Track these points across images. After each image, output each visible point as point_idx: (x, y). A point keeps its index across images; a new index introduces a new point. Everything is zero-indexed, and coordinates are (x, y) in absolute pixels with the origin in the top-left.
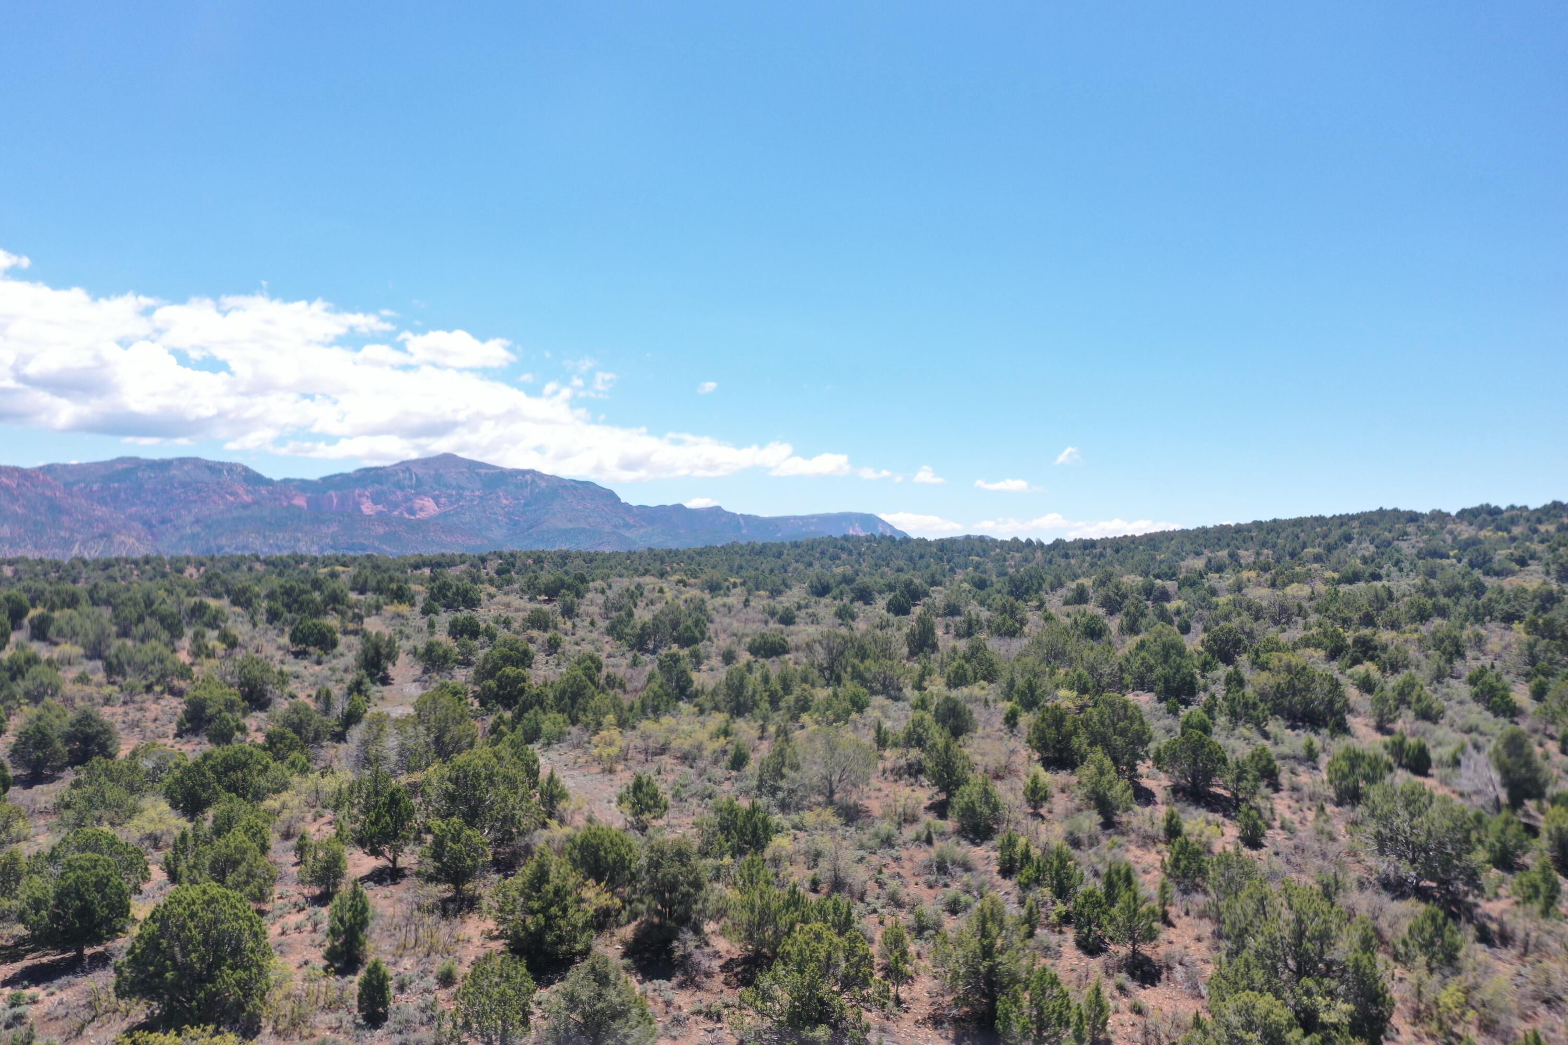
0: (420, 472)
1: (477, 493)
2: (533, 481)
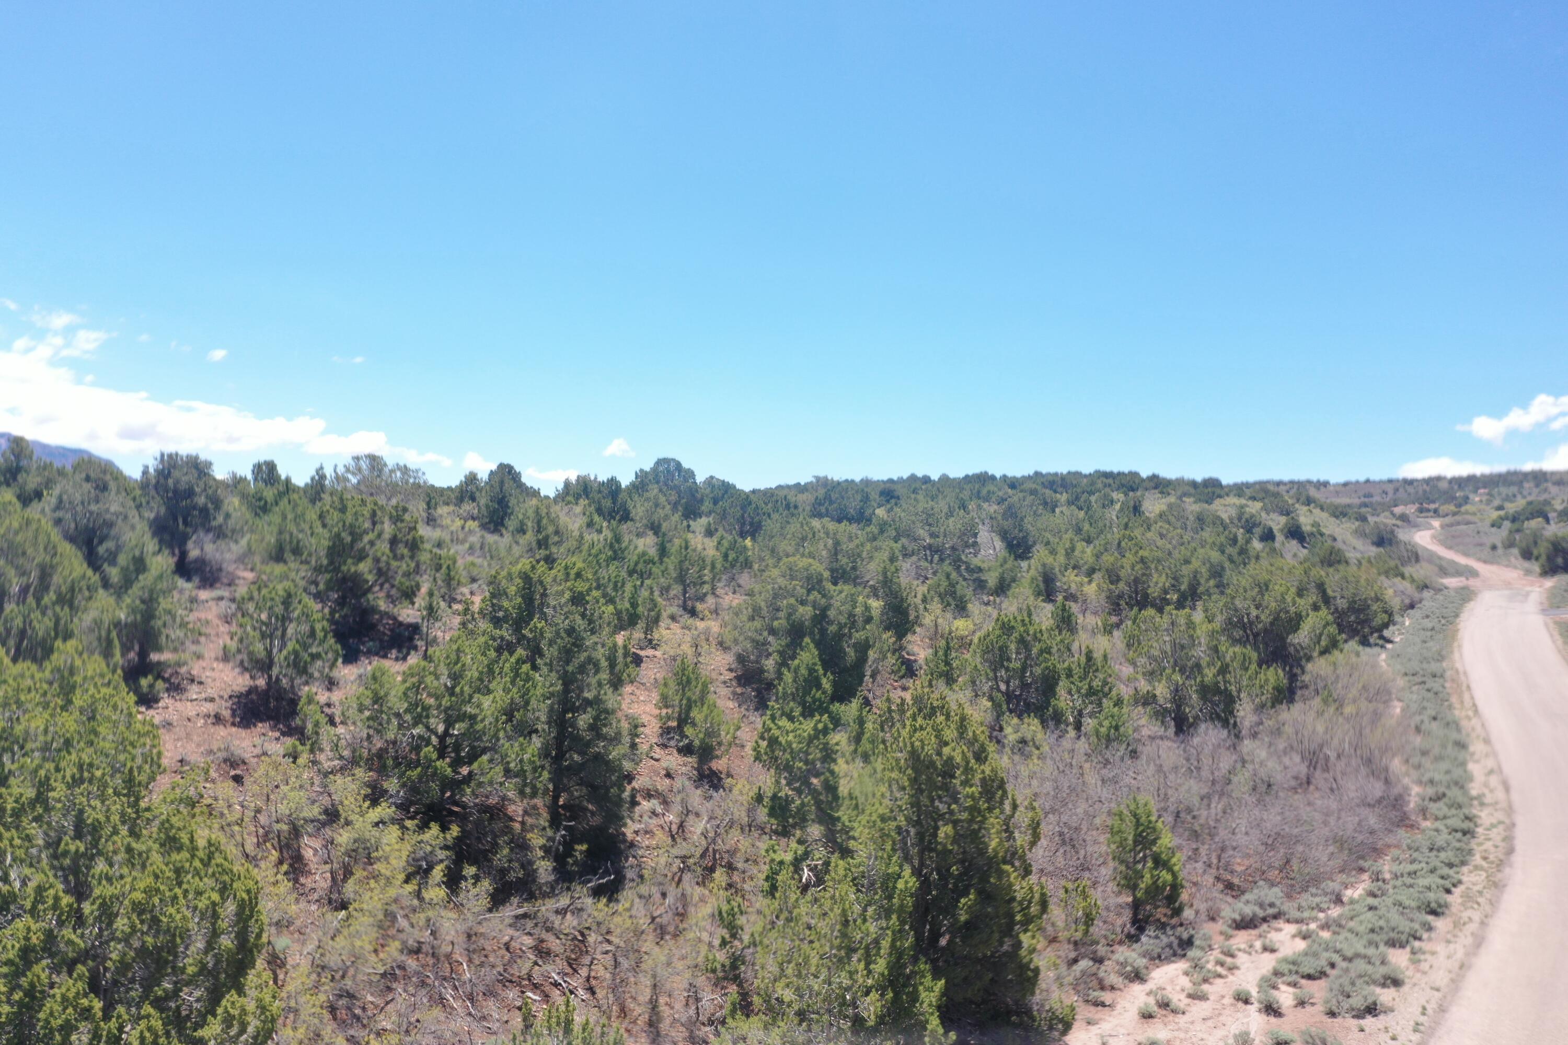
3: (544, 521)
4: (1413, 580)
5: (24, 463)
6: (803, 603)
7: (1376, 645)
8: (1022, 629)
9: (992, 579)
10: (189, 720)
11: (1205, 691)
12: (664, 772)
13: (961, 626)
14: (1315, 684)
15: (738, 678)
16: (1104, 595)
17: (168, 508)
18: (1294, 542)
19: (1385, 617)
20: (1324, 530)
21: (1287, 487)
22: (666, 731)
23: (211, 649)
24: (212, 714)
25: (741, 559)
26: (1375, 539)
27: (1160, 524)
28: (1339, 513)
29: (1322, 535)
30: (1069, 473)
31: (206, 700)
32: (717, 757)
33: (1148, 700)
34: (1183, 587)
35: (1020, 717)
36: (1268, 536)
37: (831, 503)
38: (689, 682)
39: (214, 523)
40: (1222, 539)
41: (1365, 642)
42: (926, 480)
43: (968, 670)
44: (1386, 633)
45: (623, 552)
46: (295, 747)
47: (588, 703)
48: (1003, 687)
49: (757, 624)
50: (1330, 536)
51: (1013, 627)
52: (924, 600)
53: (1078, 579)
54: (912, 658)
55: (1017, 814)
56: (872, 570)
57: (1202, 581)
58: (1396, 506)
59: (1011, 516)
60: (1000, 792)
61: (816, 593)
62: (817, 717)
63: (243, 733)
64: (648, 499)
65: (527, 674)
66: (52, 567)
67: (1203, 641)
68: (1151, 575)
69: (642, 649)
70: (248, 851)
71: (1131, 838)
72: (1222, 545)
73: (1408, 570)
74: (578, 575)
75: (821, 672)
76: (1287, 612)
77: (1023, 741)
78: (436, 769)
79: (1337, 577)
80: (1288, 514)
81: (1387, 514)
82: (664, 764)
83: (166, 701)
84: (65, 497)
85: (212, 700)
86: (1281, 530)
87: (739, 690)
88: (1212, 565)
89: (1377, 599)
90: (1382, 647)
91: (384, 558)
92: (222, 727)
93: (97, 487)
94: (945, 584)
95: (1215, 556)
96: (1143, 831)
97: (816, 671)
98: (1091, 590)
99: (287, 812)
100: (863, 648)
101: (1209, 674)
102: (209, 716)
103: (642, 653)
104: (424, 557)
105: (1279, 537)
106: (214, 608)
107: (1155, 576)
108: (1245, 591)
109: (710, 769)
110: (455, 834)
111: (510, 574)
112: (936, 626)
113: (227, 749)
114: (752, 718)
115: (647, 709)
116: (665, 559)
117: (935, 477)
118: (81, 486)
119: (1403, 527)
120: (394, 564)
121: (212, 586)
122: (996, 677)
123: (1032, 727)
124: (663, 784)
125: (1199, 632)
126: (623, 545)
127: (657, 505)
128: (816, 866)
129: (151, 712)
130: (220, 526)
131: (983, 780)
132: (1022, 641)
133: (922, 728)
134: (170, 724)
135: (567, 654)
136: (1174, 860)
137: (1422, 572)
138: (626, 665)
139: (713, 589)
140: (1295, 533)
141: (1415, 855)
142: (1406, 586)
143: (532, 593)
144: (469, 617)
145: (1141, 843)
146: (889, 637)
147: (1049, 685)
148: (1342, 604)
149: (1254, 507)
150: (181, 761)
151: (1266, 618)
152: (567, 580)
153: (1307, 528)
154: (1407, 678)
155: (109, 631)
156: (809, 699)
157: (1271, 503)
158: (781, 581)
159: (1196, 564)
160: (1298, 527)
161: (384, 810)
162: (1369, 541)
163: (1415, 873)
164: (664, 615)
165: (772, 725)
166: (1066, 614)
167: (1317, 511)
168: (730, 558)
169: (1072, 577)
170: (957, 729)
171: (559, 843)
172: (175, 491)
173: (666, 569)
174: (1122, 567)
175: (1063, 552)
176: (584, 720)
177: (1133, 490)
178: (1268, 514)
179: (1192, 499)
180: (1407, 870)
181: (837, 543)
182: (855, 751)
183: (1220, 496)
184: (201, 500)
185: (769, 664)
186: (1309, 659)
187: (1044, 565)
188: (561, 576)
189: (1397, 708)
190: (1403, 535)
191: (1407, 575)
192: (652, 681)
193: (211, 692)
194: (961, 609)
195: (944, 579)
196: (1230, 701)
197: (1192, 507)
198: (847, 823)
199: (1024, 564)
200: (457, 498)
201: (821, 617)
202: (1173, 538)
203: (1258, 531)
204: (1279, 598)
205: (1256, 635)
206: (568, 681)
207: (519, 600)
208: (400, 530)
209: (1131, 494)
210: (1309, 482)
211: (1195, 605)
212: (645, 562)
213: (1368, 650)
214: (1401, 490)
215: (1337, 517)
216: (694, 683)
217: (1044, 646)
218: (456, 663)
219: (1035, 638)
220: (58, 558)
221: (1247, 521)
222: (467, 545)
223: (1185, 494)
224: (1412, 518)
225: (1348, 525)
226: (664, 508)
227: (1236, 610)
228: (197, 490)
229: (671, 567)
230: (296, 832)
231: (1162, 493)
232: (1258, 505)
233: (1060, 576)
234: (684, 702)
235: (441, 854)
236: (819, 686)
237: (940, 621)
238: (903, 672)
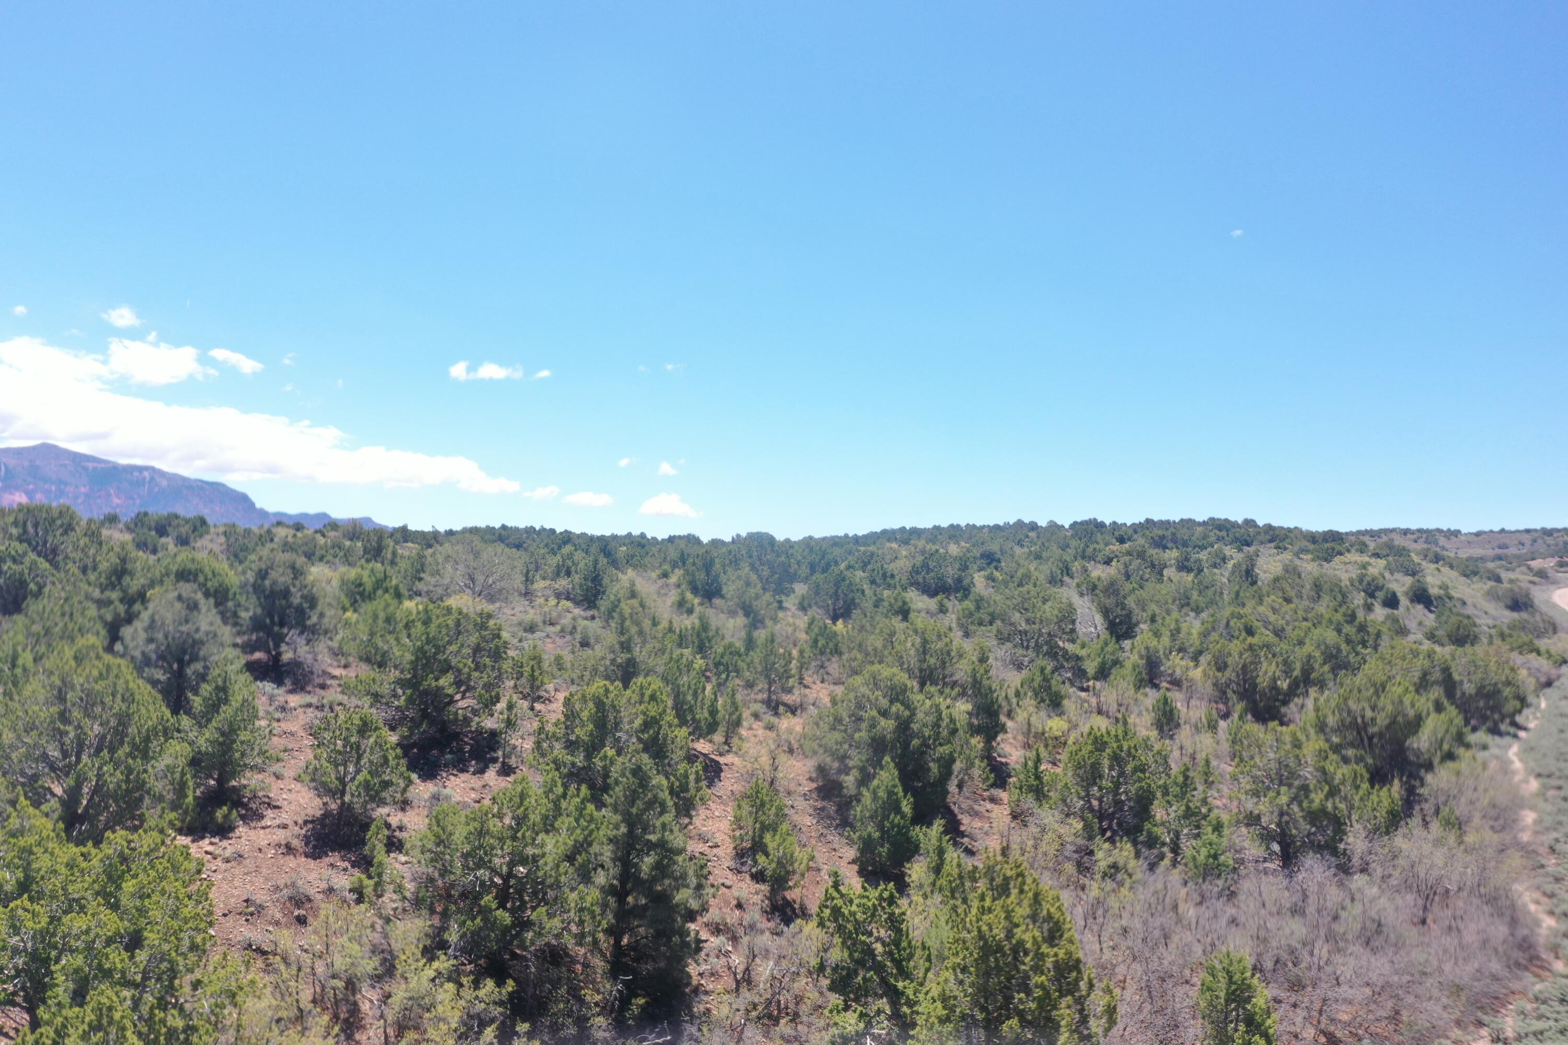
0: (12, 462)
1: (83, 490)
2: (152, 479)
3: (628, 623)
4: (1549, 655)
5: (129, 566)
6: (884, 714)
7: (1508, 734)
8: (1115, 745)
9: (1091, 667)
10: (260, 850)
11: (1314, 817)
12: (734, 902)
13: (1056, 725)
14: (1436, 798)
15: (819, 789)
16: (1209, 682)
17: (263, 608)
18: (1420, 607)
19: (1517, 704)
20: (1453, 593)
21: (1415, 536)
22: (740, 855)
23: (292, 767)
24: (283, 842)
25: (831, 645)
26: (1509, 603)
27: (1273, 597)
28: (1470, 570)
29: (1450, 598)
30: (1182, 520)
31: (279, 826)
32: (790, 888)
33: (1252, 820)
34: (1295, 673)
35: (1111, 840)
36: (1392, 602)
37: (929, 570)
38: (763, 804)
39: (309, 623)
40: (1338, 617)
41: (1495, 731)
42: (1033, 526)
43: (1059, 787)
44: (1519, 719)
45: (709, 641)
46: (361, 881)
47: (651, 846)
48: (1095, 803)
49: (837, 736)
50: (1459, 599)
51: (1106, 743)
52: (1017, 694)
53: (1183, 663)
54: (1003, 760)
55: (1092, 996)
56: (962, 671)
57: (1317, 666)
58: (1533, 559)
59: (1113, 593)
60: (1074, 974)
61: (899, 705)
62: (882, 886)
63: (312, 863)
64: (739, 577)
65: (591, 815)
66: (128, 715)
67: (1309, 760)
68: (1260, 662)
69: (721, 755)
70: (302, 1006)
71: (1222, 994)
72: (1339, 624)
73: (1543, 644)
74: (653, 698)
75: (901, 794)
76: (1405, 715)
77: (1114, 866)
78: (496, 918)
79: (1464, 660)
80: (1413, 574)
81: (1524, 569)
82: (735, 892)
83: (242, 830)
84: (157, 617)
85: (285, 827)
86: (1406, 594)
87: (819, 804)
88: (1327, 647)
89: (1508, 683)
90: (1515, 736)
91: (466, 670)
92: (292, 857)
93: (188, 607)
94: (1038, 679)
95: (1331, 636)
96: (1236, 990)
97: (896, 794)
98: (1197, 674)
99: (344, 968)
100: (947, 764)
101: (1317, 798)
102: (279, 845)
103: (722, 760)
104: (506, 666)
105: (1404, 601)
106: (301, 717)
107: (1265, 665)
108: (1360, 691)
109: (784, 898)
110: (510, 989)
111: (584, 696)
112: (1029, 724)
113: (293, 884)
114: (830, 838)
115: (722, 827)
116: (751, 653)
117: (1043, 523)
118: (172, 606)
119: (1540, 584)
120: (476, 674)
121: (302, 689)
122: (1088, 795)
123: (1124, 852)
124: (733, 916)
125: (1305, 751)
126: (711, 634)
127: (748, 584)
128: (880, 1035)
129: (225, 843)
130: (314, 625)
131: (1056, 964)
132: (1116, 759)
133: (990, 910)
134: (240, 856)
135: (633, 797)
136: (1269, 1022)
137: (1560, 645)
138: (699, 789)
139: (801, 679)
140: (1421, 597)
141: (1543, 1008)
142: (1543, 663)
143: (605, 717)
144: (543, 736)
145: (1234, 1001)
146: (977, 742)
147: (1144, 803)
148: (1469, 688)
149: (1377, 567)
150: (247, 901)
151: (1382, 720)
152: (641, 703)
153: (1434, 591)
154: (1541, 780)
155: (183, 774)
156: (887, 824)
157: (1396, 561)
158: (864, 690)
159: (1308, 648)
160: (1425, 590)
161: (443, 963)
162: (1502, 604)
163: (1542, 1033)
164: (746, 714)
165: (835, 894)
166: (1168, 708)
167: (1446, 570)
168: (820, 645)
169: (1177, 661)
170: (1030, 906)
171: (616, 998)
172: (272, 592)
173: (752, 662)
174: (1230, 655)
175: (1168, 633)
176: (648, 862)
177: (1248, 545)
178: (1392, 574)
179: (1310, 557)
180: (1533, 1029)
181: (925, 642)
182: (934, 884)
183: (1341, 554)
184: (296, 600)
185: (849, 781)
186: (1429, 767)
187: (1147, 648)
188: (635, 698)
189: (1529, 817)
190: (1538, 595)
191: (1543, 649)
192: (729, 793)
193: (285, 818)
194: (1055, 703)
195: (1038, 674)
196: (1339, 825)
197: (1309, 567)
198: (911, 997)
199: (1127, 644)
200: (553, 572)
201: (904, 726)
202: (1286, 613)
203: (1380, 595)
204: (1397, 701)
205: (1370, 738)
206: (632, 821)
207: (591, 726)
208: (483, 638)
209: (1246, 548)
210: (1439, 531)
211: (1307, 692)
212: (731, 653)
213: (1497, 739)
214: (1540, 541)
215: (1466, 576)
216: (768, 806)
217: (1138, 763)
218: (519, 808)
219: (1129, 754)
220: (134, 707)
221: (1369, 584)
222: (558, 628)
223: (1302, 551)
224: (1551, 573)
225: (1480, 585)
226: (755, 586)
227: (1349, 712)
228: (293, 589)
229: (757, 661)
230: (351, 985)
231: (1277, 547)
232: (1382, 563)
233: (1164, 661)
234: (758, 826)
235: (497, 1011)
236: (898, 810)
237: (1033, 719)
238: (992, 781)
